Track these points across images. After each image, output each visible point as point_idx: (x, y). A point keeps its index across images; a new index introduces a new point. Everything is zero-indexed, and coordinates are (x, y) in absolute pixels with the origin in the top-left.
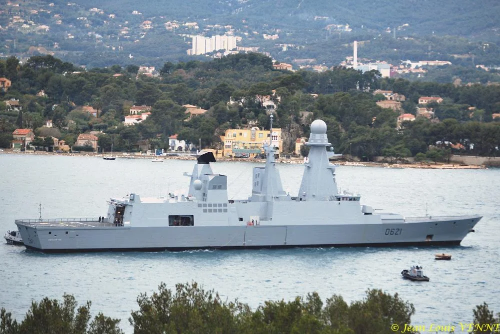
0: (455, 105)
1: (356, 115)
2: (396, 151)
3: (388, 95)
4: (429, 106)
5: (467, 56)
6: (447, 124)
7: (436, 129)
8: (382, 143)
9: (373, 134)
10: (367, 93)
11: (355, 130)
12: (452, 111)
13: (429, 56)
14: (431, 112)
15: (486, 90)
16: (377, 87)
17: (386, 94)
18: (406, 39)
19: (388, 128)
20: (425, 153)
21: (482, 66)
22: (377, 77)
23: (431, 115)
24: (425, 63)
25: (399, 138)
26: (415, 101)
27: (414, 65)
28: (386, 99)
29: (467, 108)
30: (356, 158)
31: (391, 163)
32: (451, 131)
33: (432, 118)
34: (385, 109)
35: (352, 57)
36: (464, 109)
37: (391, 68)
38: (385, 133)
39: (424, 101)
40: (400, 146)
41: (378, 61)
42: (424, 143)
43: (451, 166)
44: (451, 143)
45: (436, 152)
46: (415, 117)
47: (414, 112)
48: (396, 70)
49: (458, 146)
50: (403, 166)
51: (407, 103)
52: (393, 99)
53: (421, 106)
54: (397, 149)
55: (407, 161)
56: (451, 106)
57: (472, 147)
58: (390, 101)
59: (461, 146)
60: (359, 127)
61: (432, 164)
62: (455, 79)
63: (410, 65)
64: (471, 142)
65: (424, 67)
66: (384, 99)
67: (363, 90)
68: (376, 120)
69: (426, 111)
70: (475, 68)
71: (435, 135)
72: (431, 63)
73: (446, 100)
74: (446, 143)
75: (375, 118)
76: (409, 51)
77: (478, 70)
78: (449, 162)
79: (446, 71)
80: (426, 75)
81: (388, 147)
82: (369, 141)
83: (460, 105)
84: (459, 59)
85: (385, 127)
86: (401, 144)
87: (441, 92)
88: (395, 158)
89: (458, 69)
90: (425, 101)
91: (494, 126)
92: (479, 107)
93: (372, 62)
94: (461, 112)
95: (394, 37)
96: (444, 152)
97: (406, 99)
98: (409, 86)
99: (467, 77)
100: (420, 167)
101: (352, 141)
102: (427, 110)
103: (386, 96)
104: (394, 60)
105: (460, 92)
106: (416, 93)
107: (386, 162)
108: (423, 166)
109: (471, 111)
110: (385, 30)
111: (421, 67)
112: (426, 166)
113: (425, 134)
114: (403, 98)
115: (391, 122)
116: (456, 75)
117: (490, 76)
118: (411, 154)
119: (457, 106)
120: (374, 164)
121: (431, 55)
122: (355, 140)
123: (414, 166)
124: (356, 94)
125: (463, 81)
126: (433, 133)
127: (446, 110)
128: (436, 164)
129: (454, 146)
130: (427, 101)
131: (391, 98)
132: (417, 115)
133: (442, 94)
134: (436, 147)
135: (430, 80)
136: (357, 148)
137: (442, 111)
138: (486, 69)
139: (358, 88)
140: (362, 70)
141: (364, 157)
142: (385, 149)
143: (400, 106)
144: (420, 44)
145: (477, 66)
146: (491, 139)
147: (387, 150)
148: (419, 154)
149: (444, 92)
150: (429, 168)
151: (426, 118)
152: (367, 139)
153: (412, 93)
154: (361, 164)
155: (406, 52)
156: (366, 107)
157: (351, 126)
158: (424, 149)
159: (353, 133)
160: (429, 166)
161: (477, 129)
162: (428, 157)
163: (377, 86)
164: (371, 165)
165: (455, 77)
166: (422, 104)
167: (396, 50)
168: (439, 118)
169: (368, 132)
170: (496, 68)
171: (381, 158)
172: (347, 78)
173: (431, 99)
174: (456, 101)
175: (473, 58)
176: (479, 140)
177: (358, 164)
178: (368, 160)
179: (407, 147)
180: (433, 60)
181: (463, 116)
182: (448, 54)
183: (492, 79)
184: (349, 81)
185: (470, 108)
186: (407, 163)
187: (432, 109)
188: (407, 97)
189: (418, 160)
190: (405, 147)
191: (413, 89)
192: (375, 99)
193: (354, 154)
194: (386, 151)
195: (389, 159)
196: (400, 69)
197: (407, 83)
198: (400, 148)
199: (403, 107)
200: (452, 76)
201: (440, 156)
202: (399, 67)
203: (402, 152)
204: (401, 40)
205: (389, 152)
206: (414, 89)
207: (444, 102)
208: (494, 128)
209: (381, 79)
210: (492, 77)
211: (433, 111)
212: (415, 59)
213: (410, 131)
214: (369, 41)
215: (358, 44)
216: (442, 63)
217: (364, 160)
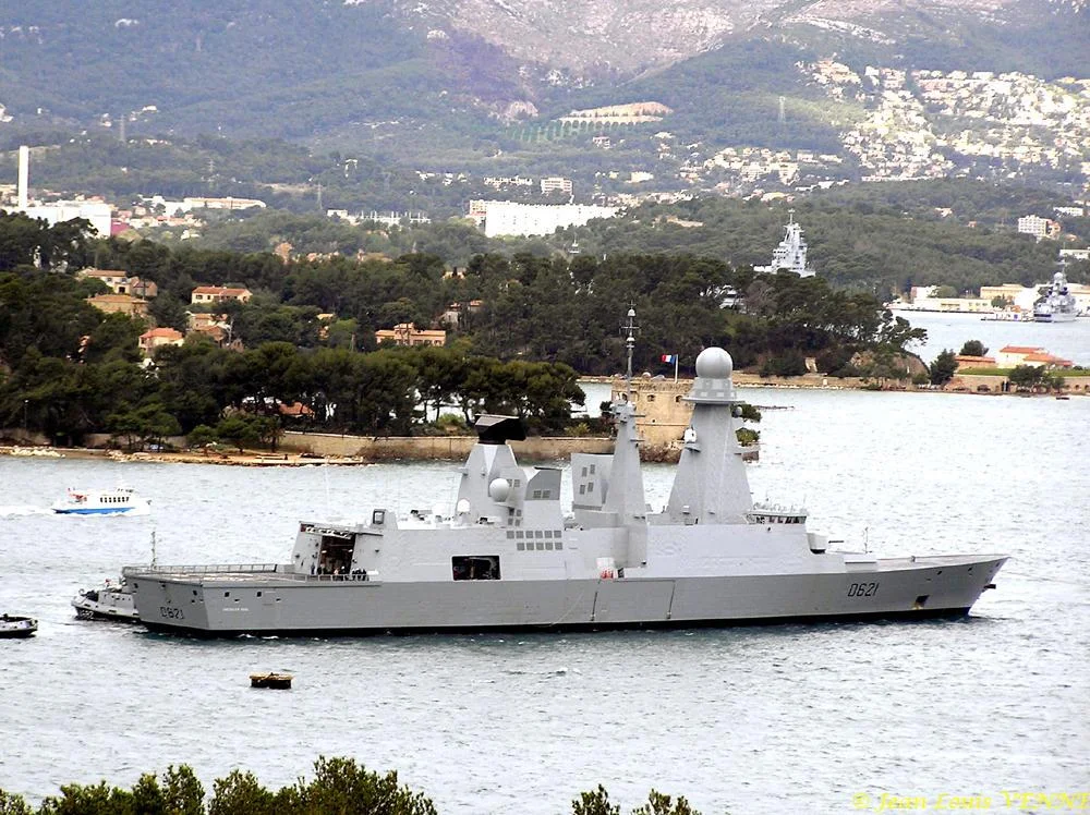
0: (284, 307)
1: (39, 331)
2: (141, 421)
3: (114, 281)
4: (218, 310)
5: (303, 189)
6: (270, 355)
7: (242, 367)
8: (106, 400)
9: (84, 377)
10: (62, 276)
11: (37, 367)
12: (275, 323)
13: (211, 186)
14: (222, 325)
15: (360, 273)
16: (87, 262)
17: (110, 280)
18: (151, 142)
19: (122, 362)
20: (214, 427)
21: (342, 214)
22: (87, 235)
23: (224, 331)
24: (198, 203)
25: (150, 388)
26: (182, 297)
27: (171, 208)
28: (110, 290)
29: (312, 316)
30: (40, 438)
31: (129, 450)
32: (280, 372)
33: (226, 340)
34: (110, 317)
35: (14, 187)
36: (306, 317)
37: (114, 215)
38: (115, 375)
39: (205, 296)
40: (151, 408)
41: (82, 197)
42: (211, 401)
43: (279, 458)
44: (279, 402)
45: (242, 423)
46: (183, 336)
47: (180, 325)
48: (124, 217)
49: (297, 409)
50: (158, 458)
51: (161, 302)
52: (127, 291)
53: (199, 309)
54: (145, 416)
55: (170, 446)
56: (274, 310)
57: (330, 411)
58: (119, 296)
59: (305, 410)
60: (49, 360)
61: (232, 453)
62: (276, 245)
63: (161, 207)
64: (330, 400)
65: (197, 214)
66: (104, 290)
67: (50, 267)
68: (90, 345)
69: (211, 323)
70: (324, 216)
71: (239, 382)
72: (215, 204)
73: (259, 296)
74: (268, 400)
75: (88, 337)
76: (158, 173)
77: (332, 223)
78: (274, 448)
79: (253, 224)
80: (203, 231)
81: (122, 411)
82: (73, 396)
83: (296, 308)
84: (286, 195)
85: (112, 362)
86: (155, 402)
87: (248, 277)
88: (138, 439)
89: (284, 218)
90: (209, 298)
91: (385, 361)
92: (342, 312)
93: (65, 198)
94: (299, 325)
95: (122, 139)
96: (263, 423)
97: (158, 293)
98: (168, 260)
99: (306, 240)
100: (201, 459)
101: (29, 394)
102: (214, 319)
103: (109, 284)
104: (121, 195)
105: (293, 275)
106: (184, 278)
107: (117, 447)
108: (210, 459)
109: (324, 323)
110: (99, 119)
111: (187, 213)
112: (217, 459)
113: (214, 379)
114: (152, 289)
115: (128, 348)
116: (279, 232)
117: (364, 239)
118: (179, 428)
119: (288, 310)
120: (85, 453)
121: (214, 184)
122: (38, 393)
123: (187, 458)
124: (32, 277)
125: (297, 249)
126: (233, 377)
127: (260, 321)
128: (242, 454)
129: (285, 409)
130: (212, 296)
131: (122, 290)
132: (190, 331)
133: (252, 281)
134: (243, 412)
135: (215, 245)
136: (44, 413)
137: (251, 323)
138: (352, 220)
139: (37, 262)
140: (46, 220)
141: (59, 434)
142: (112, 416)
143: (145, 309)
144: (186, 156)
145: (330, 213)
146: (379, 391)
147: (119, 417)
148: (201, 428)
149: (256, 275)
150: (225, 463)
151: (211, 339)
152: (68, 389)
153: (176, 278)
154: (53, 453)
155: (152, 175)
156: (65, 313)
157: (26, 357)
158: (211, 416)
159: (32, 376)
160: (225, 457)
161: (345, 368)
162: (222, 436)
163: (85, 258)
164: (77, 455)
165: (276, 239)
166: (199, 305)
167: (125, 169)
168: (244, 339)
169: (72, 372)
170: (376, 220)
171: (104, 438)
172: (10, 238)
173: (224, 291)
174: (287, 297)
175: (319, 193)
176: (348, 395)
177: (44, 452)
178: (70, 442)
179: (169, 411)
180: (219, 196)
181: (302, 334)
182: (258, 183)
183: (369, 246)
184: (14, 247)
185: (321, 317)
186: (170, 450)
187: (225, 316)
188: (161, 286)
189: (197, 443)
190: (164, 411)
191: (176, 268)
192: (82, 290)
193: (33, 427)
194: (115, 421)
195: (123, 441)
196: (135, 217)
197: (164, 252)
198: (153, 413)
199: (151, 312)
200: (270, 237)
201: (251, 432)
202: (134, 211)
203: (156, 423)
204: (138, 147)
205: (124, 422)
206: (182, 267)
207: (255, 301)
208: (387, 366)
209: (96, 243)
210: (368, 241)
211: (228, 322)
212: (175, 192)
213: (175, 370)
214: (58, 147)
215: (30, 153)
216: (243, 204)
217: (58, 442)
